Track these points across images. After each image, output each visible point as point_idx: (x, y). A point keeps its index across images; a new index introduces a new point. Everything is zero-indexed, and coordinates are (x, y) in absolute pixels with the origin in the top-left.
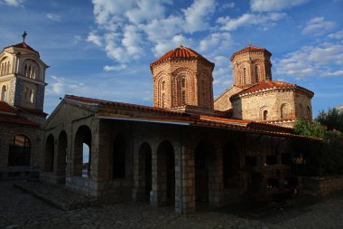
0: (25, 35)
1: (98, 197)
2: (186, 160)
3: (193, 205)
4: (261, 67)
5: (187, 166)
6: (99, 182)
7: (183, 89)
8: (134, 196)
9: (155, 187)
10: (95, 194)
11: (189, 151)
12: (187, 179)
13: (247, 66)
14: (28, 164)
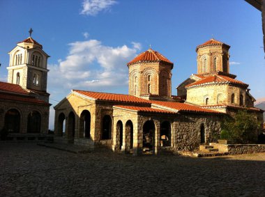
0: (31, 31)
2: (138, 130)
4: (219, 58)
5: (138, 133)
6: (95, 141)
7: (148, 83)
9: (124, 144)
10: (92, 147)
11: (140, 126)
12: (138, 139)
13: (208, 57)
14: (39, 132)
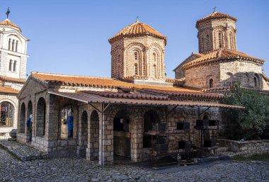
1: (49, 152)
2: (106, 126)
3: (111, 159)
5: (106, 130)
6: (49, 141)
8: (78, 152)
9: (89, 145)
10: (46, 150)
11: (108, 119)
12: (106, 139)
